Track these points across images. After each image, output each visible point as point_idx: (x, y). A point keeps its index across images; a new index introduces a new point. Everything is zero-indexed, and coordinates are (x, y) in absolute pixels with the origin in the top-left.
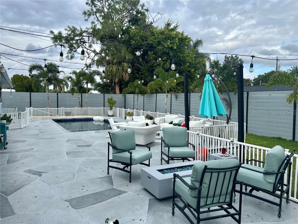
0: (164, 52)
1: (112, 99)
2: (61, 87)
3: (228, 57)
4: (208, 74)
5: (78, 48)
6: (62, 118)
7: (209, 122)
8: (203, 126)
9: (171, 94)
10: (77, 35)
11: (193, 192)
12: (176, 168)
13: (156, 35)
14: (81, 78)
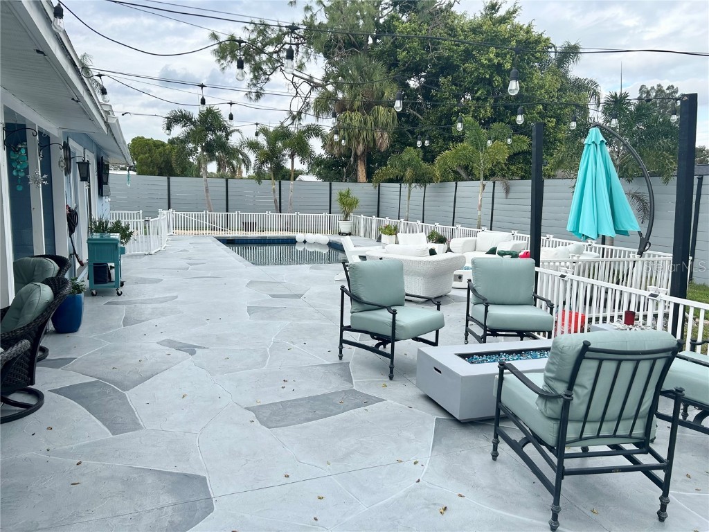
0: (478, 76)
1: (348, 194)
2: (233, 168)
3: (649, 89)
4: (595, 126)
5: (272, 74)
6: (236, 235)
7: (591, 251)
8: (575, 259)
9: (494, 183)
10: (271, 43)
11: (549, 405)
12: (504, 352)
13: (460, 35)
14: (280, 144)
